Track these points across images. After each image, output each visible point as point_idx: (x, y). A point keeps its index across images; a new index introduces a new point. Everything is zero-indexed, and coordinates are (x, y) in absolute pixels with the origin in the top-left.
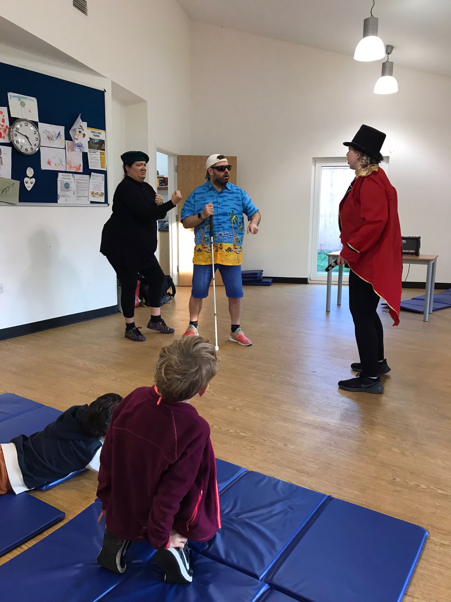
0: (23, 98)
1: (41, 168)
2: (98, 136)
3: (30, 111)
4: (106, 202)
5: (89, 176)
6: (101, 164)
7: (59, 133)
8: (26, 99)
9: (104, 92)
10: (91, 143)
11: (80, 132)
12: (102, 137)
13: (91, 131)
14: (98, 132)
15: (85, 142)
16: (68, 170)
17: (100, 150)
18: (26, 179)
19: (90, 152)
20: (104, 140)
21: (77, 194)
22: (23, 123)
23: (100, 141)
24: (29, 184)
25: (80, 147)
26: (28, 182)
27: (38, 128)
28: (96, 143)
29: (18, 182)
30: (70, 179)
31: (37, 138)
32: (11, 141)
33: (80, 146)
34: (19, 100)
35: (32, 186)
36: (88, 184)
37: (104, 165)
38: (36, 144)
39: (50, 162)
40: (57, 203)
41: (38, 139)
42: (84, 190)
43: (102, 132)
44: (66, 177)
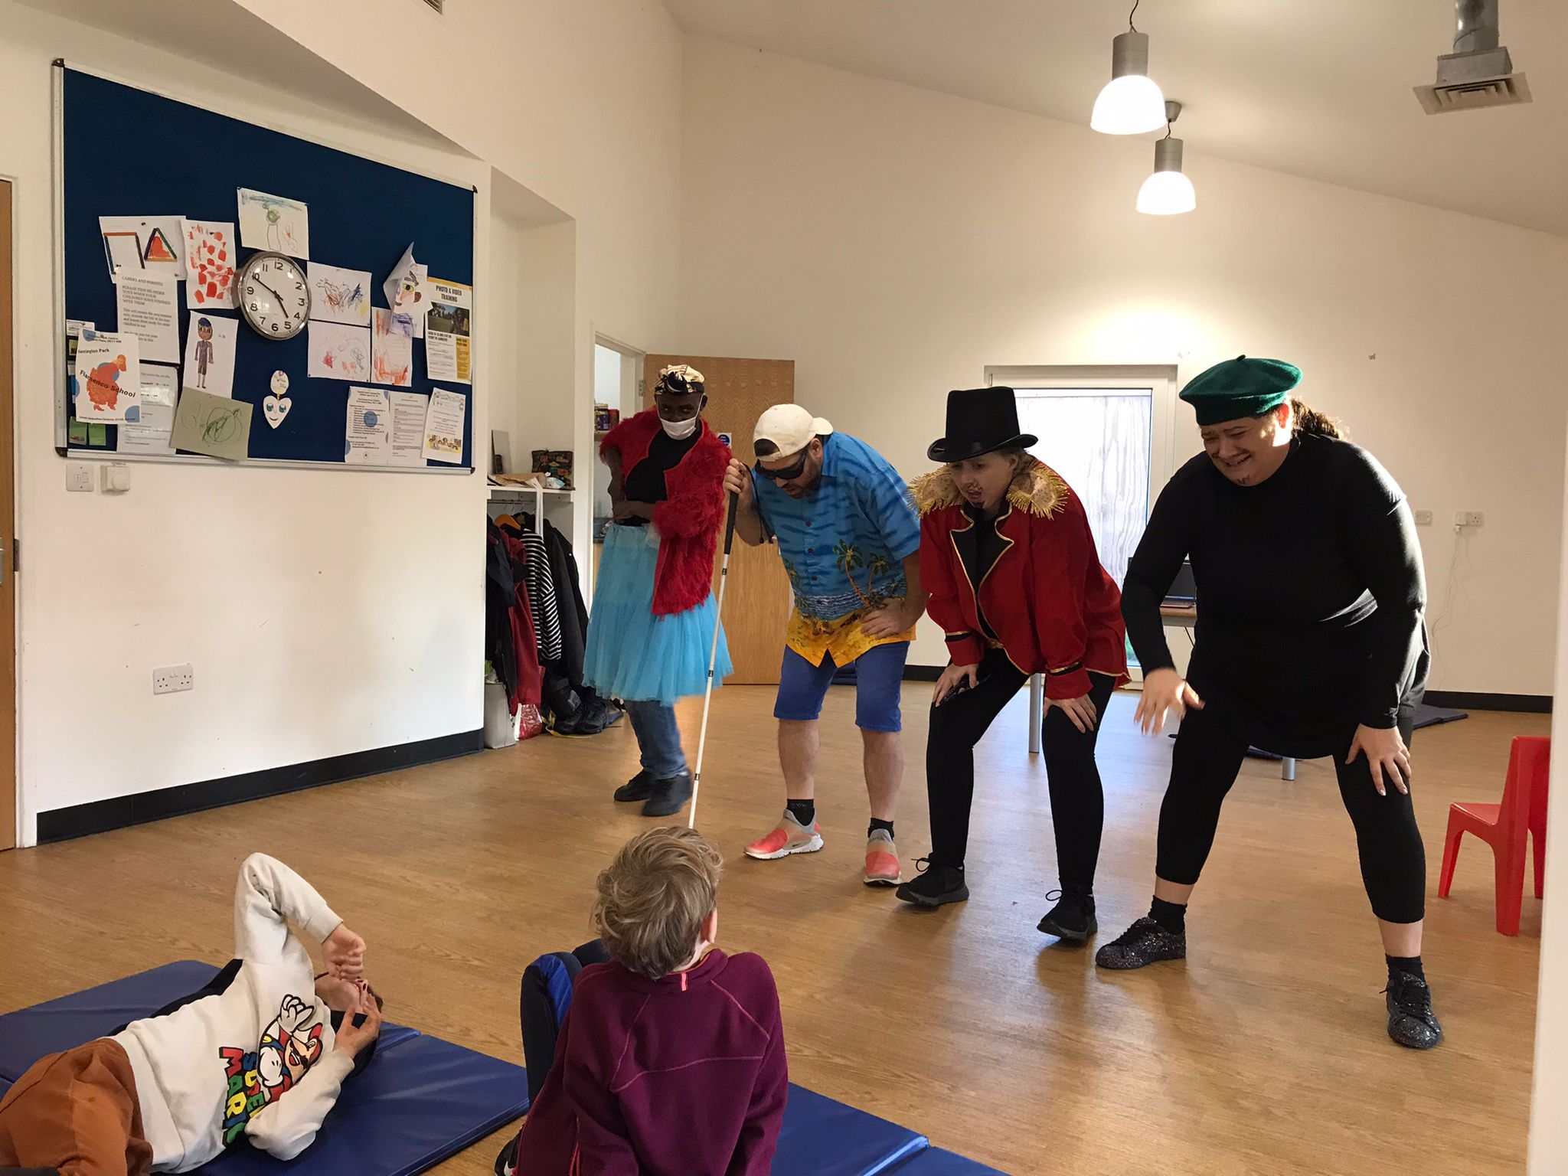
0: (276, 202)
1: (309, 373)
2: (455, 299)
3: (289, 234)
4: (467, 461)
5: (427, 396)
6: (459, 369)
7: (358, 288)
8: (281, 204)
9: (472, 192)
10: (435, 315)
11: (408, 287)
12: (463, 302)
13: (437, 287)
14: (453, 290)
15: (419, 312)
16: (374, 381)
17: (457, 334)
18: (268, 400)
19: (432, 338)
20: (468, 311)
21: (394, 441)
22: (271, 263)
23: (459, 312)
24: (277, 412)
25: (406, 325)
26: (272, 407)
27: (306, 274)
28: (449, 317)
29: (248, 408)
30: (380, 403)
31: (303, 300)
32: (238, 306)
33: (405, 321)
34: (266, 207)
35: (282, 416)
36: (423, 418)
37: (465, 371)
38: (298, 313)
39: (331, 358)
40: (344, 461)
41: (306, 301)
42: (414, 432)
43: (464, 289)
44: (369, 398)
